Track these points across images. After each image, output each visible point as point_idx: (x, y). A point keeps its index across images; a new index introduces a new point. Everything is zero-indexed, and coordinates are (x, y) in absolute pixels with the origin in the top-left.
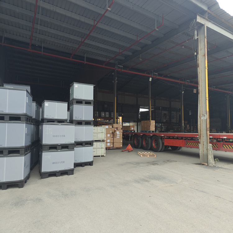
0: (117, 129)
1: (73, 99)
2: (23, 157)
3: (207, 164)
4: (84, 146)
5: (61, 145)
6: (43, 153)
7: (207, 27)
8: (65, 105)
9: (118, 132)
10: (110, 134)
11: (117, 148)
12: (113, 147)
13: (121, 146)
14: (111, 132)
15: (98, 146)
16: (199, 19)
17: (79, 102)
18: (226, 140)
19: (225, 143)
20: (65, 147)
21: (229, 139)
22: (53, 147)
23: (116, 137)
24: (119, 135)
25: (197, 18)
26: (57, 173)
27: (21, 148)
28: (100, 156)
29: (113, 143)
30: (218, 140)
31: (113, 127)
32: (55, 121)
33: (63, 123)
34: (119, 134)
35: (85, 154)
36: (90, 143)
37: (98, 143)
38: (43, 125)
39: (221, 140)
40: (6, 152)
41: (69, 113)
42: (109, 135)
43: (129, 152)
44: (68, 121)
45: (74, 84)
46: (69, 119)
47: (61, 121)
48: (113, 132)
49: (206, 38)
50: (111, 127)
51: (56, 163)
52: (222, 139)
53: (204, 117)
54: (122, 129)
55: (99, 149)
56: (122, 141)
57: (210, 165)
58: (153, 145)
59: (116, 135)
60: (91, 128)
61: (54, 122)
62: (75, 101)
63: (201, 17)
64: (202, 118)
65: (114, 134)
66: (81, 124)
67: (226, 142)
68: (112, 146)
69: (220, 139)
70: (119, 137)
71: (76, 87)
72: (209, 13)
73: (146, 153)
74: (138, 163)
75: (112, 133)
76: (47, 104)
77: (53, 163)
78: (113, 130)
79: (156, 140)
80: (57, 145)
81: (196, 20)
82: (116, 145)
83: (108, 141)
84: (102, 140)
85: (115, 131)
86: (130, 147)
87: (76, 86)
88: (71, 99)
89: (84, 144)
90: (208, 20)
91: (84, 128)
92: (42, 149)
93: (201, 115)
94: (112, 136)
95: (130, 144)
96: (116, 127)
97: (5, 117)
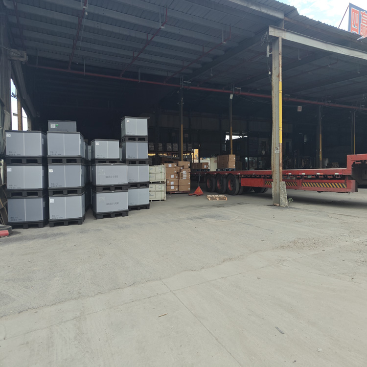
0: (183, 168)
1: (126, 136)
2: (81, 197)
3: (278, 205)
4: (139, 188)
5: (115, 186)
6: (97, 194)
7: (282, 39)
8: (116, 143)
9: (184, 172)
10: (174, 174)
11: (184, 193)
12: (179, 191)
13: (189, 189)
14: (175, 172)
15: (157, 189)
16: (272, 32)
17: (133, 139)
18: (304, 177)
19: (304, 181)
20: (119, 188)
21: (308, 175)
22: (107, 189)
23: (182, 178)
24: (186, 176)
25: (270, 30)
26: (111, 214)
27: (78, 188)
28: (159, 200)
29: (179, 185)
30: (298, 177)
31: (177, 165)
32: (107, 161)
33: (115, 163)
34: (186, 174)
35: (141, 196)
36: (145, 185)
37: (157, 186)
38: (95, 165)
39: (300, 177)
40: (65, 192)
41: (121, 149)
42: (172, 176)
43: (197, 196)
44: (121, 160)
45: (126, 119)
46: (121, 158)
47: (113, 161)
48: (179, 172)
49: (281, 54)
50: (175, 165)
51: (110, 204)
52: (301, 175)
53: (277, 151)
54: (189, 167)
55: (159, 192)
56: (189, 183)
57: (282, 205)
58: (229, 186)
59: (182, 176)
60: (147, 168)
61: (105, 162)
62: (127, 138)
63: (275, 28)
64: (275, 152)
65: (179, 174)
66: (135, 164)
67: (305, 179)
68: (177, 189)
69: (299, 175)
70: (185, 178)
71: (128, 122)
72: (286, 21)
73: (216, 196)
74: (201, 206)
75: (177, 173)
76: (97, 143)
77: (108, 204)
78: (179, 170)
79: (232, 181)
80: (111, 186)
81: (268, 33)
82: (183, 189)
83: (172, 183)
84: (161, 182)
85: (181, 171)
86: (199, 190)
87: (128, 120)
88: (122, 136)
89: (139, 185)
90: (284, 30)
91: (138, 168)
92: (96, 190)
93: (275, 149)
94: (177, 177)
95: (199, 187)
96: (181, 165)
97: (63, 159)
